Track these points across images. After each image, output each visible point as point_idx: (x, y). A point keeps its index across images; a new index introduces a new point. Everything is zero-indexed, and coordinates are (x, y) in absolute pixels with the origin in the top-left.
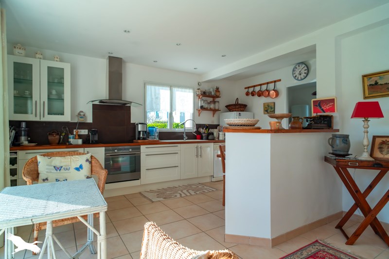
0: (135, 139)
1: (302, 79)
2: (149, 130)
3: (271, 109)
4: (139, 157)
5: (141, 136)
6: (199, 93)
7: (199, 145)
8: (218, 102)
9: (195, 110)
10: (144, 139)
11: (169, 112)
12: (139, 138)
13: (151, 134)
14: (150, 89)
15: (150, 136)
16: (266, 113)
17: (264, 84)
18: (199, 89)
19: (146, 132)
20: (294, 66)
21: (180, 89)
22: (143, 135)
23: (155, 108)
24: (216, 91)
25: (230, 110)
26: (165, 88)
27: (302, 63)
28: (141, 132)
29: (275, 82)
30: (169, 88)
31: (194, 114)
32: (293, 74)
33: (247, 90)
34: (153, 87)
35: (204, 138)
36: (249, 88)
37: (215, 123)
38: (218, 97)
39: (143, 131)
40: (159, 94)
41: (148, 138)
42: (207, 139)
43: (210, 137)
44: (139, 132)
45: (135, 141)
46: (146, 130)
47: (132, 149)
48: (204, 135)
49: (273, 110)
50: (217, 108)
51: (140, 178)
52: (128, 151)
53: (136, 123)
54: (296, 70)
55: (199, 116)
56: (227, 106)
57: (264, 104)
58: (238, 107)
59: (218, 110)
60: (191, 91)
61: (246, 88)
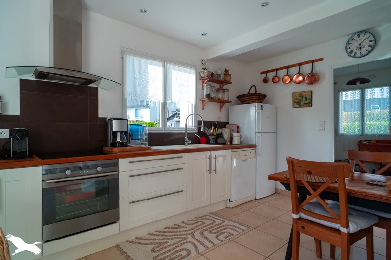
0: (107, 146)
1: (362, 56)
2: (131, 130)
3: (306, 100)
4: (116, 180)
5: (119, 140)
6: (204, 74)
7: (213, 153)
8: (228, 90)
9: (198, 101)
10: (123, 145)
11: (161, 101)
12: (114, 145)
13: (134, 137)
14: (133, 63)
15: (133, 139)
16: (298, 106)
17: (293, 66)
18: (205, 69)
19: (126, 133)
20: (350, 36)
21: (177, 67)
22: (122, 138)
23: (139, 93)
24: (225, 74)
25: (243, 103)
26: (155, 62)
27: (365, 31)
28: (119, 134)
29: (313, 62)
30: (161, 64)
31: (196, 106)
32: (346, 49)
33: (264, 75)
34: (136, 60)
35: (211, 142)
36: (267, 72)
37: (223, 120)
38: (229, 83)
39: (121, 132)
40: (146, 71)
41: (130, 143)
42: (216, 143)
43: (220, 140)
44: (115, 134)
45: (106, 149)
46: (125, 130)
47: (103, 166)
48: (211, 137)
49: (308, 102)
50: (226, 99)
51: (119, 220)
52: (93, 171)
53: (108, 118)
54: (354, 42)
55: (203, 109)
56: (239, 97)
57: (293, 93)
58: (257, 97)
59: (228, 102)
60: (193, 71)
61: (262, 73)
